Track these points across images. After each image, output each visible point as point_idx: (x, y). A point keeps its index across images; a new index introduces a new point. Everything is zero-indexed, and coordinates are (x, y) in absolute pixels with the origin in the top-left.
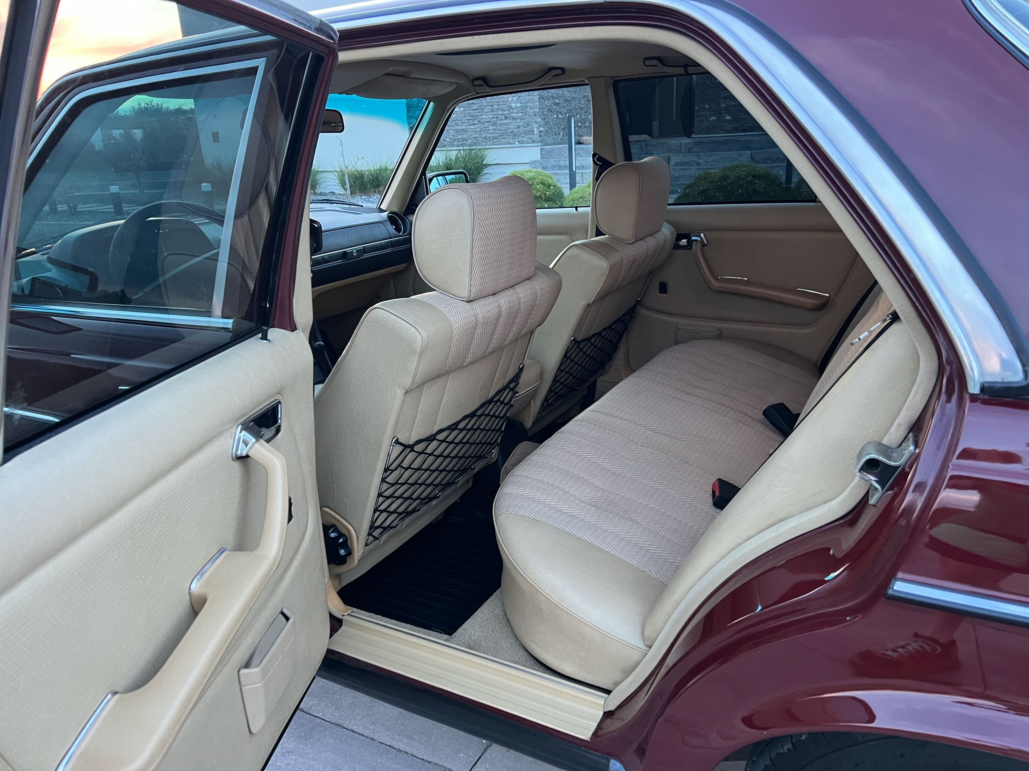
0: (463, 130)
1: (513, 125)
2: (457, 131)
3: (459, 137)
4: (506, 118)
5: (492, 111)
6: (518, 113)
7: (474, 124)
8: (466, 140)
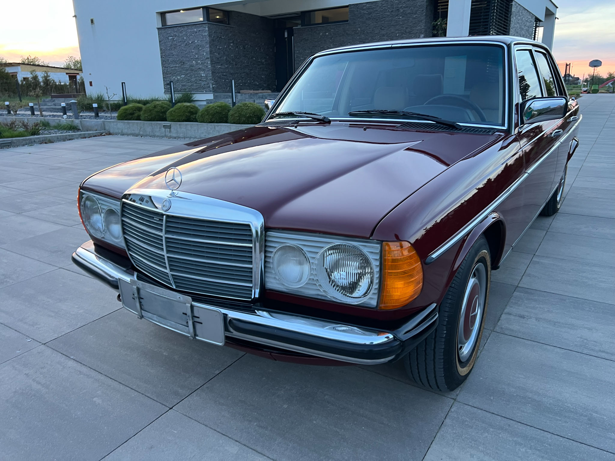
0: (185, 85)
1: (203, 83)
2: (183, 85)
3: (183, 88)
4: (200, 81)
5: (195, 77)
6: (204, 79)
7: (188, 83)
8: (185, 89)
